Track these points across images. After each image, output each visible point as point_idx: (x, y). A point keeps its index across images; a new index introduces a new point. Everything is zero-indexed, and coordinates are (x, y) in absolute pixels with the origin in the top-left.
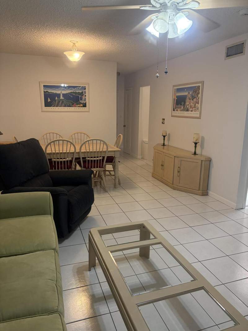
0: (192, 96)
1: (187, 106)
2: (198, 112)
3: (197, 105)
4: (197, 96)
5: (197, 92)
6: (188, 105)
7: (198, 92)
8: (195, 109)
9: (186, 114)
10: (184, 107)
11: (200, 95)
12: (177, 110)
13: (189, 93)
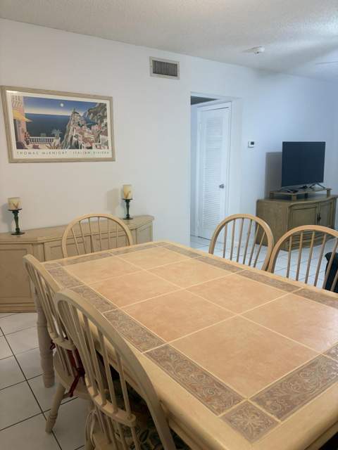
0: (87, 121)
1: (74, 139)
2: (106, 150)
3: (101, 136)
4: (102, 122)
5: (101, 114)
6: (76, 136)
7: (103, 113)
8: (100, 145)
9: (69, 153)
10: (61, 141)
11: (108, 120)
12: (35, 147)
13: (75, 113)
